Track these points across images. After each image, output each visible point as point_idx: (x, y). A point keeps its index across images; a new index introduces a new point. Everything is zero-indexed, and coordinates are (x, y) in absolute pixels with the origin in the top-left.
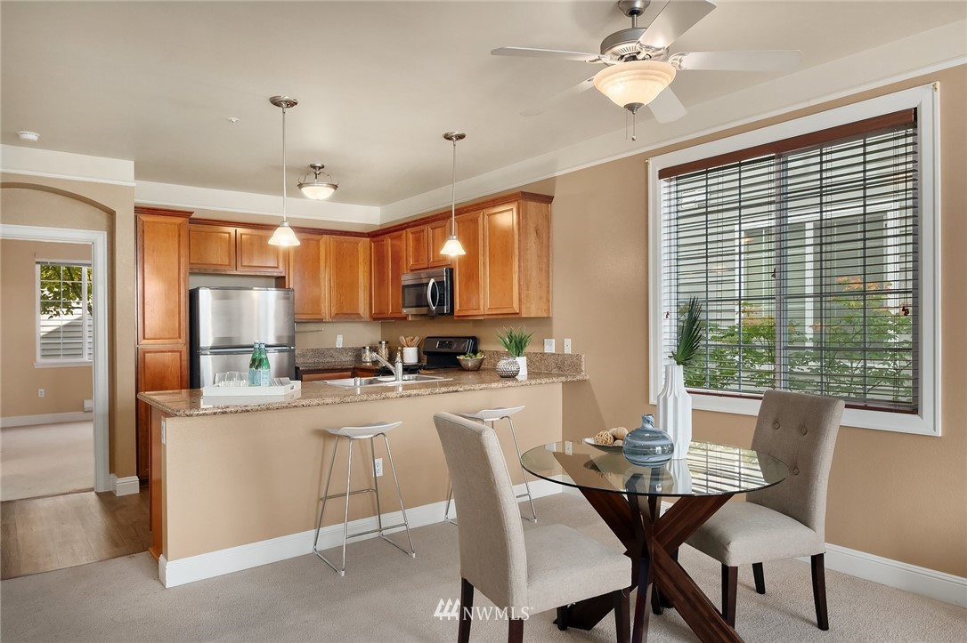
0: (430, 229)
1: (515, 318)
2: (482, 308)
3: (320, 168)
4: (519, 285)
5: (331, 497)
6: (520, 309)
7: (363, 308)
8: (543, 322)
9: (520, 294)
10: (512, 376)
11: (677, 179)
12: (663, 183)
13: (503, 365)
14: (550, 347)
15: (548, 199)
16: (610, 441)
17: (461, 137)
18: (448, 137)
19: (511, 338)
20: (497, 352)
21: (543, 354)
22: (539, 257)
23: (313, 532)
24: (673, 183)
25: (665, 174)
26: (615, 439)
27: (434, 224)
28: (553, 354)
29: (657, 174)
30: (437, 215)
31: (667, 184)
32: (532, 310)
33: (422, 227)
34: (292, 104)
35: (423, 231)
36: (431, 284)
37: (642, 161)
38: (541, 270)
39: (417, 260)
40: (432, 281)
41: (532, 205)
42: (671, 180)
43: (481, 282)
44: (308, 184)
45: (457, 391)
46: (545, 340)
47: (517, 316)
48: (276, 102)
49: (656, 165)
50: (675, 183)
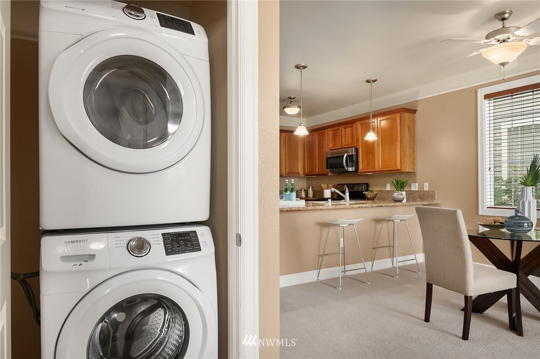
0: (343, 128)
1: (398, 172)
2: (376, 167)
3: (293, 98)
4: (401, 155)
5: (326, 255)
6: (401, 167)
7: (300, 170)
8: (412, 174)
9: (401, 160)
10: (400, 201)
11: (494, 99)
12: (487, 101)
13: (396, 195)
14: (415, 187)
15: (414, 112)
16: (493, 224)
17: (375, 81)
18: (368, 81)
19: (397, 182)
20: (381, 191)
21: (411, 191)
22: (410, 141)
23: (316, 271)
24: (491, 102)
25: (487, 97)
26: (495, 223)
27: (346, 126)
28: (416, 191)
29: (483, 97)
30: (348, 121)
31: (488, 102)
32: (407, 168)
33: (338, 128)
34: (305, 67)
35: (339, 130)
36: (345, 157)
37: (475, 91)
38: (411, 148)
39: (334, 145)
40: (346, 155)
41: (406, 115)
42: (490, 100)
43: (376, 154)
44: (288, 107)
45: (382, 206)
46: (412, 184)
47: (399, 171)
48: (297, 67)
49: (481, 93)
50: (492, 101)
